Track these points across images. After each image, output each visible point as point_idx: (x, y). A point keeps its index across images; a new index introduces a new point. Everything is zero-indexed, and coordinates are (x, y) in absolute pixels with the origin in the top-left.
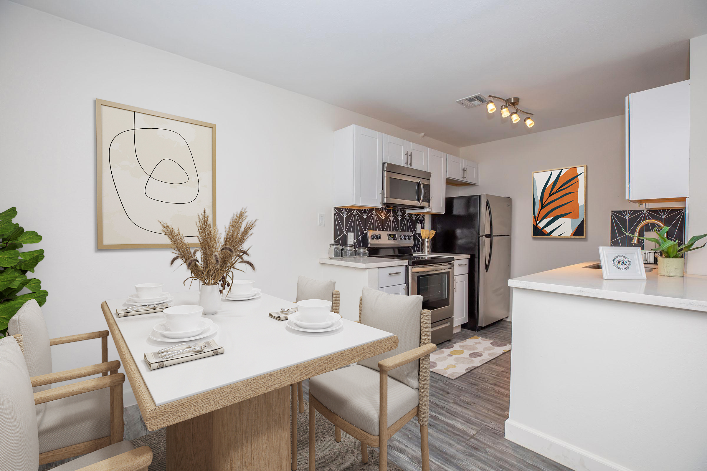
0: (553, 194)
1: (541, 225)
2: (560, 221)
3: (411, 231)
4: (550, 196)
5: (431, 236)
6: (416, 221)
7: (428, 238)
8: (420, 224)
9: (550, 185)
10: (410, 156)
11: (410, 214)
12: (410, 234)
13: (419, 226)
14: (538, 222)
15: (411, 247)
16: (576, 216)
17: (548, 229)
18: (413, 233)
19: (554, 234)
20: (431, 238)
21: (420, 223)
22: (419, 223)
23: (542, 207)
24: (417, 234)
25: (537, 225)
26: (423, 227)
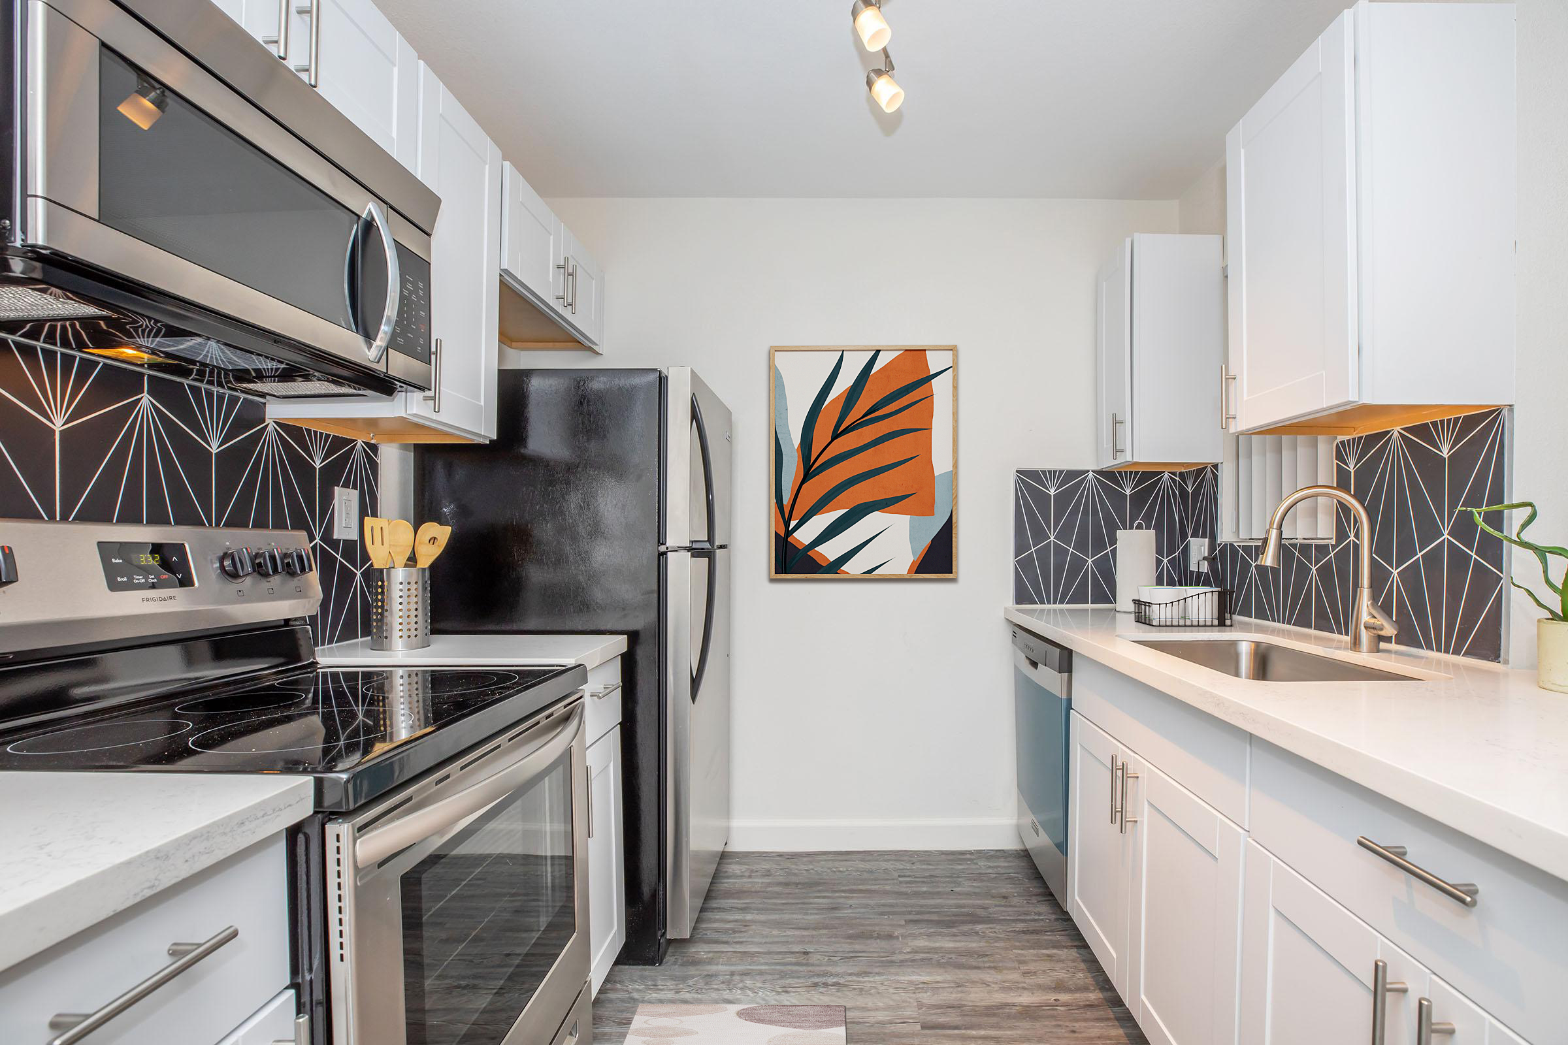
0: (847, 430)
1: (805, 535)
2: (873, 521)
3: (300, 523)
4: (835, 436)
5: (429, 555)
6: (334, 475)
7: (406, 566)
8: (356, 493)
9: (838, 398)
10: (307, 17)
11: (291, 429)
12: (296, 541)
13: (345, 500)
14: (793, 524)
15: (303, 618)
16: (928, 509)
17: (831, 550)
18: (312, 538)
19: (853, 567)
20: (425, 561)
21: (355, 487)
22: (346, 485)
23: (809, 472)
24: (334, 544)
25: (789, 533)
26: (368, 506)
